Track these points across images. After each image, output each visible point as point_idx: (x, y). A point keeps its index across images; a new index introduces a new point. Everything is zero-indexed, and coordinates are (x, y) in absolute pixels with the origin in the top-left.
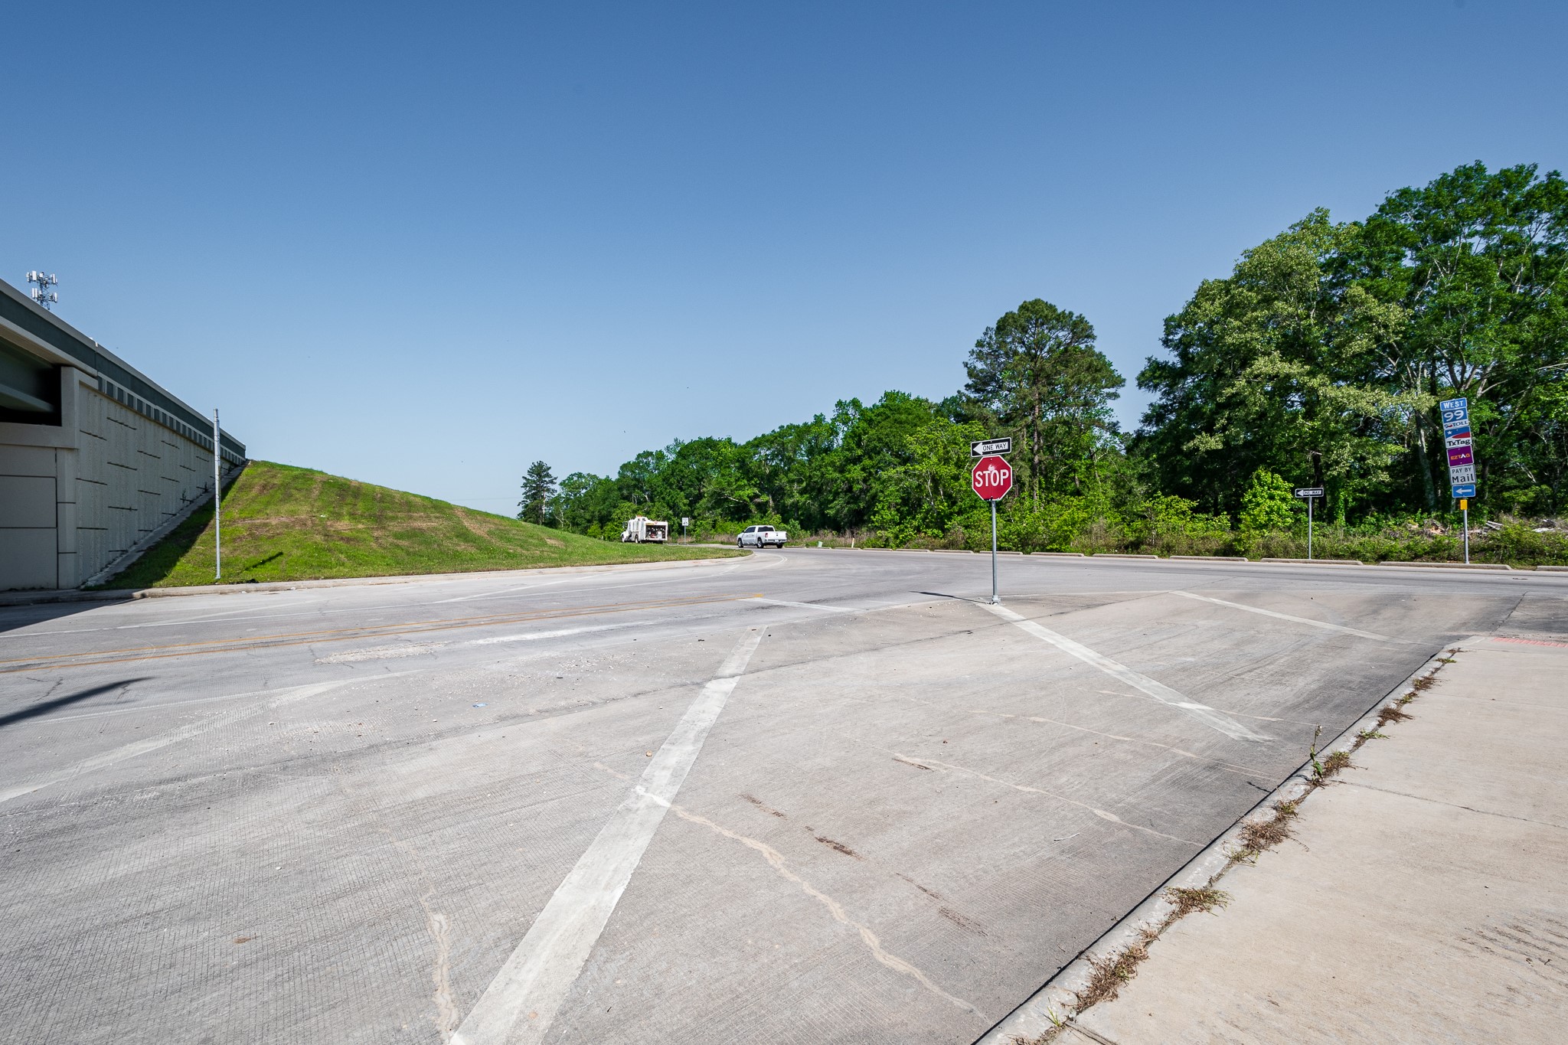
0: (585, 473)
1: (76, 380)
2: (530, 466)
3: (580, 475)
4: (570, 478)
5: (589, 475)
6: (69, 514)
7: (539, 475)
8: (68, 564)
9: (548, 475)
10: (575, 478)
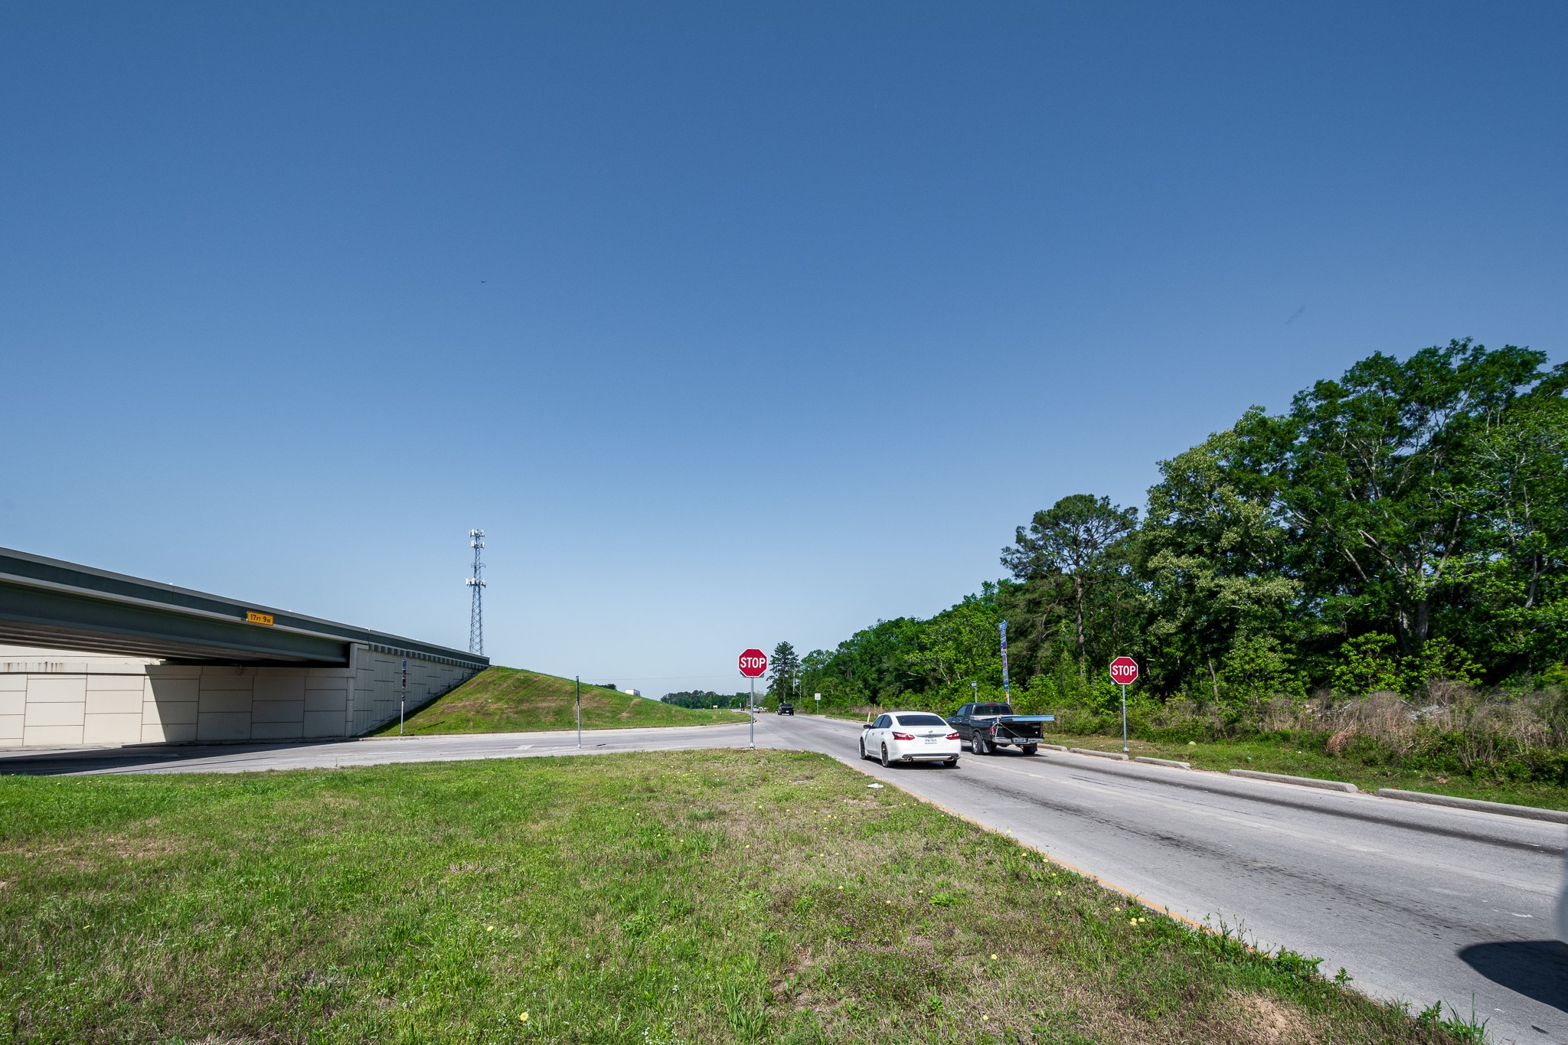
0: (824, 650)
1: (357, 648)
2: (776, 646)
3: (819, 652)
4: (811, 655)
5: (827, 651)
6: (351, 704)
7: (783, 653)
8: (350, 725)
9: (792, 654)
10: (815, 655)
